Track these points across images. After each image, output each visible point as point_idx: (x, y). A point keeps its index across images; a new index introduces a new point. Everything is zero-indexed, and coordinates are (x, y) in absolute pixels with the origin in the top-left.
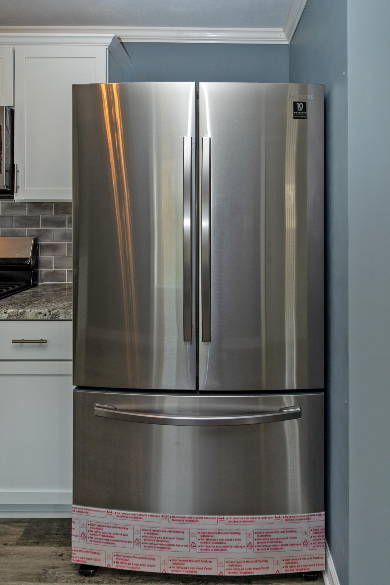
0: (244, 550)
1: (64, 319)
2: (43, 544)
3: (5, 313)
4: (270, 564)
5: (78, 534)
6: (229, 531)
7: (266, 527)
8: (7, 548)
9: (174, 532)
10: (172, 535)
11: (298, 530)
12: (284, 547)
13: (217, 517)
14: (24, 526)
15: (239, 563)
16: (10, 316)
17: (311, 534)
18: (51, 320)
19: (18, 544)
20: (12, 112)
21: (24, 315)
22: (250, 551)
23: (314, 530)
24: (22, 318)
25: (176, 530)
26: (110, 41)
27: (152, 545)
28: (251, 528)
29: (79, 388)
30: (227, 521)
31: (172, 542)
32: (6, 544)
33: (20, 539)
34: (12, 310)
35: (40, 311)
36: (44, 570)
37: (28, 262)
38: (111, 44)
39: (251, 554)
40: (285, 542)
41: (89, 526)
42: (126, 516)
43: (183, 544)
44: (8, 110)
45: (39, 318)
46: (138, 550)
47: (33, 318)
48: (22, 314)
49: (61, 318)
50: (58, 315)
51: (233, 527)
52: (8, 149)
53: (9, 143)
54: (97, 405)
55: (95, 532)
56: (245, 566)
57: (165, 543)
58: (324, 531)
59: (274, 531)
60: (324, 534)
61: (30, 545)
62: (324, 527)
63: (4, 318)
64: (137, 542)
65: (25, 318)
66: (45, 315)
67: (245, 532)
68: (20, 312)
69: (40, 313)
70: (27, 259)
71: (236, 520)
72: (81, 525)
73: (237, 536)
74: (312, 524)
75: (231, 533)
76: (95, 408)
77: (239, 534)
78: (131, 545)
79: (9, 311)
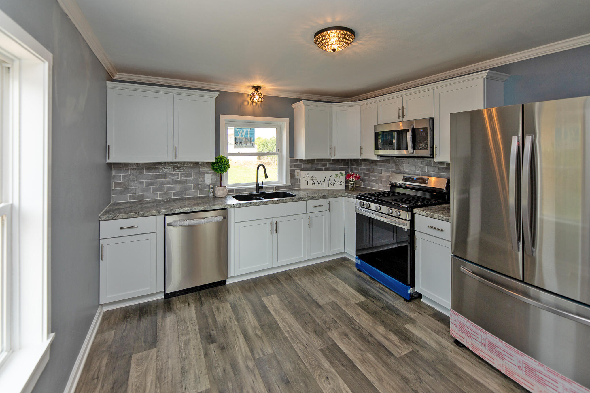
2: (441, 322)
3: (425, 213)
5: (453, 323)
6: (548, 376)
8: (425, 314)
9: (507, 352)
10: (505, 353)
13: (538, 362)
14: (434, 312)
16: (427, 215)
18: (445, 221)
19: (429, 315)
20: (433, 120)
24: (432, 217)
26: (486, 74)
27: (492, 351)
29: (455, 256)
30: (546, 369)
31: (504, 356)
32: (425, 313)
33: (431, 315)
34: (428, 213)
35: (440, 215)
36: (439, 331)
37: (444, 191)
38: (487, 76)
41: (459, 322)
42: (477, 328)
43: (513, 363)
44: (431, 120)
45: (440, 219)
47: (437, 218)
48: (432, 215)
51: (552, 376)
52: (431, 138)
53: (431, 135)
54: (462, 266)
55: (461, 326)
57: (500, 355)
61: (435, 319)
63: (425, 215)
64: (484, 344)
65: (434, 217)
66: (443, 218)
69: (440, 217)
70: (443, 189)
71: (554, 373)
72: (455, 319)
73: (554, 383)
75: (549, 378)
76: (461, 268)
78: (480, 344)
79: (427, 212)
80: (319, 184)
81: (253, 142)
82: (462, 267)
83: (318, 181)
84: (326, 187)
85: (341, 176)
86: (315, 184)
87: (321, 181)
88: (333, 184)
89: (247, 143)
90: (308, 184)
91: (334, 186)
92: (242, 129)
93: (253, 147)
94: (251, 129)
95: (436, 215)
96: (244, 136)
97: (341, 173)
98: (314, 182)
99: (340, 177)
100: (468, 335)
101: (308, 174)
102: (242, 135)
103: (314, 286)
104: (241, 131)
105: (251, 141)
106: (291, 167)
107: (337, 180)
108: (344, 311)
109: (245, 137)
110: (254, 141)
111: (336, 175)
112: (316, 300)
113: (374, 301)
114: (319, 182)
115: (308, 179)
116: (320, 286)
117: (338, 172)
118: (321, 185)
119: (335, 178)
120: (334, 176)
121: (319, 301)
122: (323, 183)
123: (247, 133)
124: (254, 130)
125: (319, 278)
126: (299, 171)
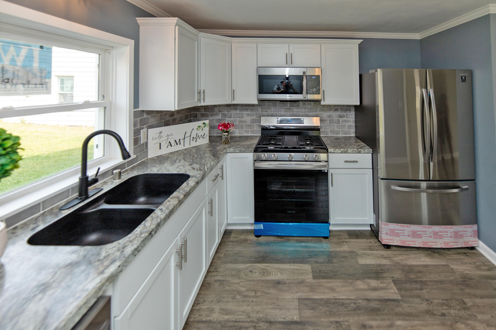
0: (449, 238)
1: (363, 153)
3: (340, 150)
4: (459, 244)
5: (385, 233)
6: (443, 231)
7: (457, 230)
9: (423, 232)
10: (422, 233)
11: (468, 231)
12: (463, 237)
13: (439, 226)
14: (346, 233)
15: (448, 243)
16: (342, 152)
17: (473, 233)
18: (358, 153)
21: (347, 151)
22: (452, 239)
23: (474, 231)
24: (346, 152)
25: (424, 231)
27: (415, 237)
28: (451, 230)
30: (443, 227)
31: (422, 235)
34: (343, 149)
35: (353, 150)
36: (369, 247)
39: (452, 240)
40: (464, 235)
41: (389, 230)
42: (404, 226)
43: (427, 236)
45: (353, 152)
46: (409, 239)
48: (346, 151)
49: (362, 152)
50: (361, 151)
51: (445, 230)
55: (392, 232)
56: (450, 244)
57: (420, 236)
58: (477, 231)
59: (460, 231)
60: (477, 233)
61: (355, 239)
62: (477, 230)
63: (340, 152)
64: (409, 236)
66: (356, 151)
67: (449, 232)
68: (346, 150)
71: (446, 227)
72: (386, 230)
73: (446, 233)
74: (473, 229)
75: (444, 232)
77: (447, 232)
78: (406, 237)
80: (177, 144)
81: (47, 80)
82: (392, 186)
83: (175, 141)
84: (187, 146)
85: (204, 127)
86: (171, 146)
87: (180, 140)
88: (195, 139)
89: (29, 82)
90: (160, 149)
91: (196, 141)
92: (14, 44)
93: (48, 91)
94: (42, 47)
95: (350, 151)
96: (19, 64)
97: (204, 123)
98: (170, 142)
99: (203, 129)
100: (398, 236)
101: (161, 133)
102: (13, 60)
103: (252, 302)
104: (12, 49)
105: (41, 77)
106: (135, 125)
107: (200, 133)
108: (322, 299)
109: (24, 67)
110: (50, 77)
111: (199, 127)
112: (285, 320)
113: (315, 260)
114: (178, 141)
115: (161, 140)
116: (259, 294)
117: (200, 123)
118: (180, 144)
119: (198, 132)
120: (197, 129)
121: (290, 317)
122: (182, 142)
123: (29, 57)
124: (51, 52)
125: (241, 284)
126: (145, 130)
